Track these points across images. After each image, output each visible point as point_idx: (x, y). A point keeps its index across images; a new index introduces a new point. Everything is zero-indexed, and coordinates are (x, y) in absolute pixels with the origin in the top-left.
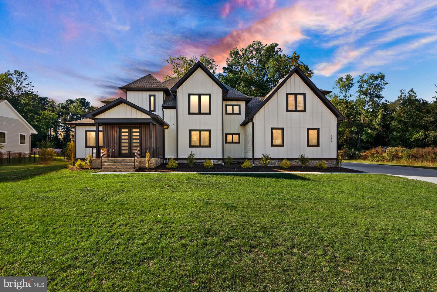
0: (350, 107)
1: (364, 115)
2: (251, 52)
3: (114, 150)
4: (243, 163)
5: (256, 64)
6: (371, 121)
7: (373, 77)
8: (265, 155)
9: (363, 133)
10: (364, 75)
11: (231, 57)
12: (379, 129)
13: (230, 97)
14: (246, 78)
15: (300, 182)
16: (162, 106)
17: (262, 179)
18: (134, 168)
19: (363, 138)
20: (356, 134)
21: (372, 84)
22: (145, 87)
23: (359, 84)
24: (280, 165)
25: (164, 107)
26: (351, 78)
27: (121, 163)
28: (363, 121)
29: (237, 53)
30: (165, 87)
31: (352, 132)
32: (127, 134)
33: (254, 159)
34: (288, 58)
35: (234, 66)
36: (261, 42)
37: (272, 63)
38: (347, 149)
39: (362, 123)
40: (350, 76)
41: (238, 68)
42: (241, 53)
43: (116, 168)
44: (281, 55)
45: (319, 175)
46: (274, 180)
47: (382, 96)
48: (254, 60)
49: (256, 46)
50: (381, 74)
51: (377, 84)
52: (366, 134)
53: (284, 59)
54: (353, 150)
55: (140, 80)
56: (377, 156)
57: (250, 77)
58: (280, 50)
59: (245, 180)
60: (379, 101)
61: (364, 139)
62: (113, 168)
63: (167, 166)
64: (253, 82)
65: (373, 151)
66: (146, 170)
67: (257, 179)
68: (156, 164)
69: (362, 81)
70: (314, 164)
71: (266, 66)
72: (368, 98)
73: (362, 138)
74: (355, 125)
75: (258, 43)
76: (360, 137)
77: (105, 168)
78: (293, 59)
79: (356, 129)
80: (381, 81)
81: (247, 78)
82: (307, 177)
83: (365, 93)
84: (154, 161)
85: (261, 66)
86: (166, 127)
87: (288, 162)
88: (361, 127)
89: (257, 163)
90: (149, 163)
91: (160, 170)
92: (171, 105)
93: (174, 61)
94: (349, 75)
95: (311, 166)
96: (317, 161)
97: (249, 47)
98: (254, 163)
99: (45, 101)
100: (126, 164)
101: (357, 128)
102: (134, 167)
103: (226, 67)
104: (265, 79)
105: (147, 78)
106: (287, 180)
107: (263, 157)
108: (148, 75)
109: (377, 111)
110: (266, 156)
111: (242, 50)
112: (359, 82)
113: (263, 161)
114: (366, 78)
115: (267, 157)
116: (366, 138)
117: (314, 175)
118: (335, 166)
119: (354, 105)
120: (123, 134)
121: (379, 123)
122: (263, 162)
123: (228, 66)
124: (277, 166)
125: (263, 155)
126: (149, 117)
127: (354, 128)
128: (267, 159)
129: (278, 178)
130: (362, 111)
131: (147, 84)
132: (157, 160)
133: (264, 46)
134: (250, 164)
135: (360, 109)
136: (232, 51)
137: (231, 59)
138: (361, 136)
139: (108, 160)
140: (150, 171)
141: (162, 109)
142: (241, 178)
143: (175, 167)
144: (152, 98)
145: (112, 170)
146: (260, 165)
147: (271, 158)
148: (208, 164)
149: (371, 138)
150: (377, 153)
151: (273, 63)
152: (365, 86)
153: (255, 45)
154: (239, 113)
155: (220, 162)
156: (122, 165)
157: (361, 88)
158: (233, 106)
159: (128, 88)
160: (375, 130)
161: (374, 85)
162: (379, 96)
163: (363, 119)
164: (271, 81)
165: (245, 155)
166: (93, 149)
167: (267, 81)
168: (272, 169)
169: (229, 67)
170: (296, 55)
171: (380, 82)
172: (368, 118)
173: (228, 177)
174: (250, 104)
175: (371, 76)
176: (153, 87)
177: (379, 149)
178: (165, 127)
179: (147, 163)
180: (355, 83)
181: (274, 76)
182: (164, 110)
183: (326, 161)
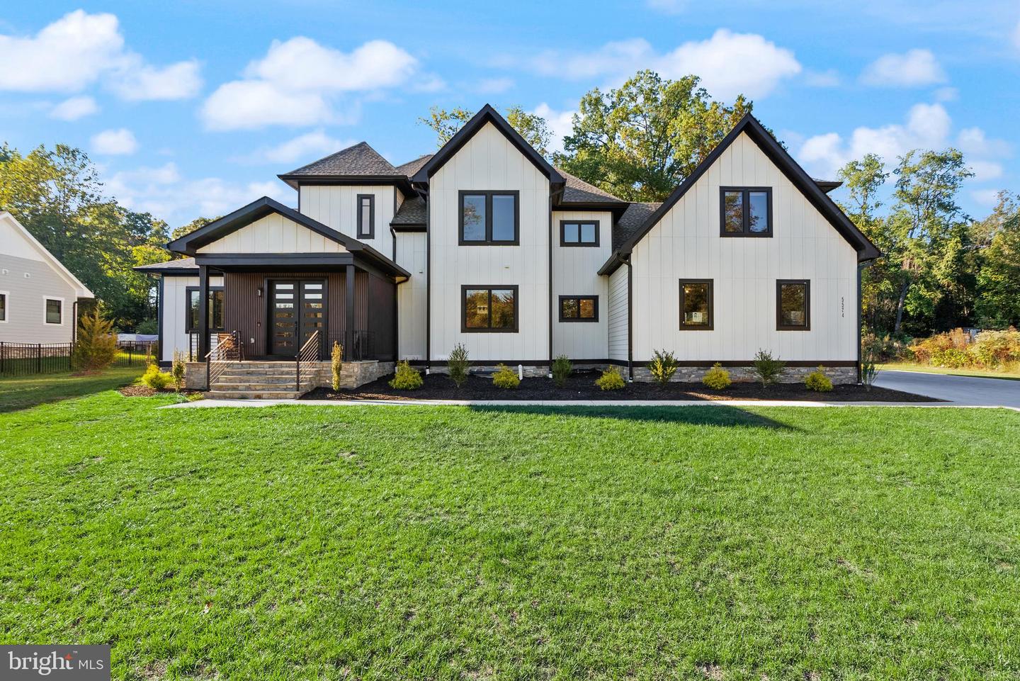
0: (875, 234)
1: (913, 251)
2: (633, 99)
3: (253, 341)
4: (600, 374)
5: (646, 127)
6: (929, 266)
7: (933, 158)
8: (660, 353)
9: (909, 295)
10: (911, 154)
11: (584, 111)
12: (948, 286)
13: (573, 201)
14: (619, 161)
15: (761, 436)
16: (391, 225)
17: (649, 426)
18: (298, 390)
19: (909, 309)
20: (892, 299)
21: (931, 176)
22: (348, 174)
23: (898, 177)
24: (703, 379)
25: (397, 227)
26: (877, 163)
27: (266, 374)
28: (910, 267)
29: (598, 101)
30: (400, 174)
31: (881, 295)
32: (291, 296)
33: (632, 364)
34: (725, 110)
35: (590, 135)
36: (657, 74)
37: (684, 123)
38: (872, 335)
39: (906, 273)
40: (876, 158)
41: (600, 139)
42: (608, 102)
43: (248, 388)
44: (706, 103)
45: (817, 412)
46: (683, 428)
47: (955, 205)
48: (639, 118)
49: (644, 85)
50: (952, 150)
51: (942, 177)
52: (915, 299)
53: (714, 113)
54: (886, 339)
55: (335, 156)
56: (952, 354)
57: (630, 158)
58: (703, 94)
59: (598, 429)
60: (947, 219)
61: (911, 311)
62: (240, 388)
63: (391, 383)
64: (636, 169)
65: (942, 339)
66: (330, 395)
67: (633, 426)
68: (364, 377)
69: (905, 170)
70: (796, 376)
71: (670, 132)
72: (921, 211)
73: (906, 310)
74: (889, 278)
75: (649, 75)
76: (902, 307)
77: (220, 388)
78: (736, 114)
79: (890, 287)
80: (952, 168)
81: (622, 159)
82: (782, 418)
83: (914, 200)
84: (356, 370)
85: (658, 133)
86: (403, 278)
87: (725, 372)
88: (903, 282)
89: (640, 374)
90: (339, 374)
91: (369, 395)
92: (414, 222)
93: (445, 122)
94: (873, 155)
95: (787, 381)
96: (803, 370)
97: (626, 86)
98: (631, 375)
99: (143, 223)
100: (278, 379)
101: (892, 284)
102: (298, 386)
103: (572, 137)
104: (668, 165)
105: (356, 151)
106: (724, 429)
107: (658, 359)
108: (360, 145)
109: (943, 242)
110: (664, 355)
111: (611, 94)
112: (897, 171)
113: (657, 370)
114: (915, 161)
115: (667, 358)
116: (917, 308)
117: (801, 411)
118: (853, 381)
119: (886, 229)
120: (278, 296)
121: (948, 273)
122: (656, 374)
123: (576, 134)
124: (696, 383)
125: (656, 353)
126: (342, 249)
127: (885, 285)
128: (667, 363)
129: (697, 424)
130: (907, 242)
131: (353, 166)
132: (365, 366)
133: (665, 83)
134: (619, 378)
135: (901, 237)
136: (586, 97)
137: (582, 117)
138: (903, 302)
139: (228, 366)
140: (341, 399)
141: (391, 231)
142: (584, 421)
143: (414, 385)
144: (366, 202)
145: (237, 396)
146: (648, 380)
147: (678, 360)
148: (503, 378)
149: (927, 307)
150: (952, 346)
151: (688, 123)
152: (914, 180)
153: (642, 82)
154: (596, 244)
155: (543, 371)
156: (267, 381)
157: (902, 187)
158: (580, 223)
159: (304, 176)
160: (937, 289)
161: (936, 179)
162: (949, 205)
163: (909, 261)
164: (681, 169)
165: (611, 352)
166: (193, 336)
167: (671, 169)
168: (681, 390)
169: (579, 136)
170: (745, 104)
171: (950, 171)
172: (922, 259)
173: (547, 418)
174: (624, 221)
175: (928, 157)
176: (367, 173)
177: (958, 335)
178: (398, 279)
179: (336, 375)
180: (888, 174)
181: (688, 157)
182: (397, 234)
183: (828, 369)
